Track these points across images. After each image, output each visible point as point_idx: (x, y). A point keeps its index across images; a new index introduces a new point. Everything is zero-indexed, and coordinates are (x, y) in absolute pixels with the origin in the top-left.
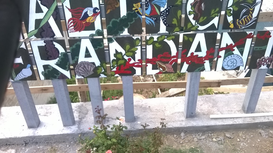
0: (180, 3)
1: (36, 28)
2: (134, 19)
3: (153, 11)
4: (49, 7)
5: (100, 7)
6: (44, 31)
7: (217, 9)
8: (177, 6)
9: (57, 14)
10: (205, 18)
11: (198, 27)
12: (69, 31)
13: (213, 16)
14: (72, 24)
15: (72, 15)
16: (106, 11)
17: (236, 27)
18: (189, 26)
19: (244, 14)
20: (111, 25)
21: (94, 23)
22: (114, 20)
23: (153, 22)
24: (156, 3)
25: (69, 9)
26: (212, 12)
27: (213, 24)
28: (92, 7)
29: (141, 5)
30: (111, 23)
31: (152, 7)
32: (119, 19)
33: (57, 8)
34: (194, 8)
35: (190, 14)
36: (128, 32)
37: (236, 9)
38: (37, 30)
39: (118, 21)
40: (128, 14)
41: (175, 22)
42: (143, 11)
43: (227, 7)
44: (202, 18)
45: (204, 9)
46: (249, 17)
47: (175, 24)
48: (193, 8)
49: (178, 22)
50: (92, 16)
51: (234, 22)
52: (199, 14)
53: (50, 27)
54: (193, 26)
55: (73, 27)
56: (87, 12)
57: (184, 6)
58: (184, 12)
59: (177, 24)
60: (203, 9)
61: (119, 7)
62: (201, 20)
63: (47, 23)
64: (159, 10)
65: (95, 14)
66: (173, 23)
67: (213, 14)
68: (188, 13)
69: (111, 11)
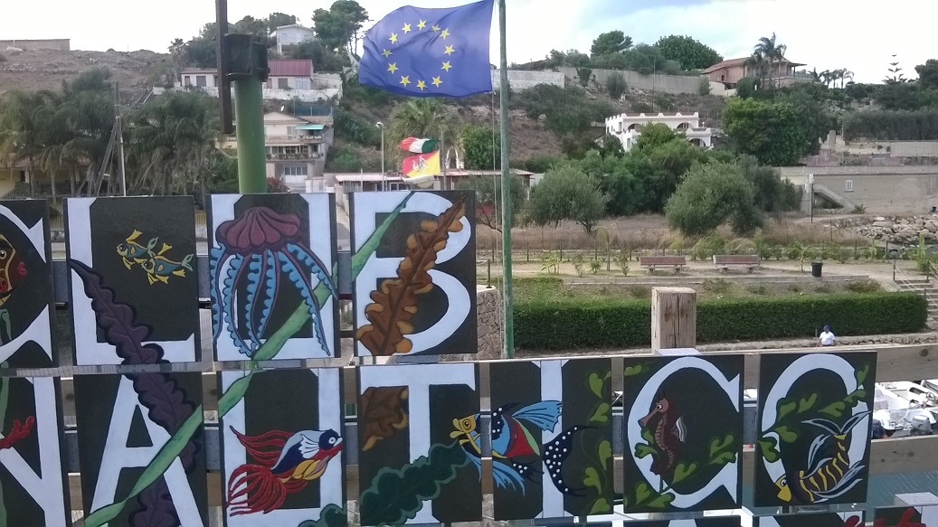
0: (605, 419)
1: (117, 500)
2: (453, 467)
3: (517, 443)
4: (172, 429)
5: (343, 428)
6: (144, 508)
7: (729, 439)
8: (595, 426)
9: (195, 453)
10: (693, 466)
11: (674, 497)
12: (228, 510)
13: (718, 460)
14: (244, 485)
15: (248, 457)
16: (362, 442)
17: (799, 497)
18: (641, 494)
19: (820, 454)
20: (374, 489)
21: (318, 480)
22: (386, 470)
23: (519, 478)
24: (526, 417)
25: (239, 436)
26: (714, 448)
27: (722, 490)
28: (316, 428)
29: (478, 421)
30: (376, 481)
31: (514, 429)
32: (405, 467)
33: (200, 432)
34: (653, 433)
35: (640, 454)
36: (435, 514)
37: (791, 437)
38: (120, 506)
39: (401, 474)
40: (433, 452)
41: (592, 478)
42: (483, 444)
43: (760, 433)
44: (681, 466)
45: (686, 438)
46: (838, 463)
47: (594, 488)
48: (647, 433)
49: (602, 480)
50: (314, 458)
51: (791, 479)
52: (671, 454)
53: (168, 496)
54: (655, 495)
55: (244, 497)
56: (299, 445)
57: (618, 426)
58: (619, 447)
59: (598, 485)
60: (682, 439)
61: (406, 430)
62: (680, 474)
63: (161, 481)
64: (538, 439)
65: (326, 450)
66: (587, 482)
67: (716, 455)
68: (633, 451)
69: (377, 442)
